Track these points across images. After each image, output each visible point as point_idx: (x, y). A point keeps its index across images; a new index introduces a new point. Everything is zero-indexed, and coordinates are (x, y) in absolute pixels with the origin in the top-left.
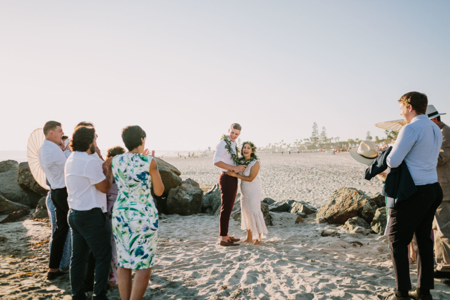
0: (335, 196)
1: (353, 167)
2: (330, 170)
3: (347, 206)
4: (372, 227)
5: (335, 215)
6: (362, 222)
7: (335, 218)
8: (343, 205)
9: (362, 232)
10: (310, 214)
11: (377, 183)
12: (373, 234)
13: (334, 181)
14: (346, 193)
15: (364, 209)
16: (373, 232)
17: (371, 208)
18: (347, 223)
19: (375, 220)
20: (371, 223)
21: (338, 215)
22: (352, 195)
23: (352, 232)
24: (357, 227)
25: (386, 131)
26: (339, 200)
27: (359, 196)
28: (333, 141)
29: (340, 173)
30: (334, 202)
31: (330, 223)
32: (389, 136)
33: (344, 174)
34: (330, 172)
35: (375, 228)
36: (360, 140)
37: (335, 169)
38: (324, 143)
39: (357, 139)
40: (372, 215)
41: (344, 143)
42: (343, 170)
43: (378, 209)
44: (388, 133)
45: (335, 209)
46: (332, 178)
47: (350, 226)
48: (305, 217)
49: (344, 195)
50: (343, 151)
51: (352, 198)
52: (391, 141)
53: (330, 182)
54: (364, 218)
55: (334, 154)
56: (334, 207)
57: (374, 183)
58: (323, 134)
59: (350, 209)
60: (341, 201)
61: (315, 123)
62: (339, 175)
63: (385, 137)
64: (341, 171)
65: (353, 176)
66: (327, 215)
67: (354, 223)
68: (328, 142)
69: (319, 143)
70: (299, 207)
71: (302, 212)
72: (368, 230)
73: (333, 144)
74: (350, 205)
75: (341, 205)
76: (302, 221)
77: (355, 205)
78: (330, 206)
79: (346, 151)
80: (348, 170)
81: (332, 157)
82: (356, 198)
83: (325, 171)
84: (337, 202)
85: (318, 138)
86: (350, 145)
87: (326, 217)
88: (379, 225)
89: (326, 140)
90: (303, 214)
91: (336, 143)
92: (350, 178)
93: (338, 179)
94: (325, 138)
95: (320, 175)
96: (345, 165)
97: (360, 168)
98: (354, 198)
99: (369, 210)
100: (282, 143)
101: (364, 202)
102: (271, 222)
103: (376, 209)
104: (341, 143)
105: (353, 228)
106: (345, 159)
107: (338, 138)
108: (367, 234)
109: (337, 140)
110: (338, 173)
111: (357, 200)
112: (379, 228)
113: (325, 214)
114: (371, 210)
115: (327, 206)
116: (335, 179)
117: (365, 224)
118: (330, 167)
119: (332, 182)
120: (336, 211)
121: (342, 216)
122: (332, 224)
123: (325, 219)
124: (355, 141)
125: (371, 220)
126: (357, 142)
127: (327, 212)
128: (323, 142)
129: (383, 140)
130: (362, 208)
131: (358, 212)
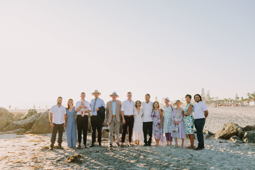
0: (225, 126)
1: (229, 115)
2: (216, 116)
3: (231, 131)
4: (244, 140)
5: (225, 135)
6: (238, 138)
7: (225, 136)
8: (229, 130)
9: (238, 142)
10: (211, 135)
11: (244, 124)
12: (244, 143)
13: (219, 122)
14: (230, 125)
15: (239, 132)
16: (244, 142)
17: (243, 132)
18: (231, 138)
19: (245, 137)
20: (243, 138)
21: (226, 135)
22: (233, 126)
23: (234, 142)
24: (236, 140)
25: (248, 94)
26: (227, 128)
27: (236, 126)
28: (214, 100)
29: (221, 118)
30: (224, 129)
31: (222, 139)
32: (250, 97)
33: (224, 119)
34: (216, 118)
35: (245, 140)
36: (231, 99)
37: (218, 116)
38: (209, 100)
39: (230, 99)
40: (243, 135)
41: (221, 101)
42: (223, 116)
43: (246, 132)
44: (249, 95)
45: (225, 132)
46: (217, 120)
47: (233, 140)
48: (209, 136)
49: (229, 126)
50: (221, 105)
51: (233, 127)
52: (251, 100)
53: (216, 122)
54: (239, 136)
55: (216, 107)
56: (224, 131)
57: (242, 123)
58: (208, 95)
59: (232, 132)
60: (228, 128)
61: (203, 88)
62: (221, 119)
63: (248, 97)
64: (222, 117)
65: (230, 119)
66: (221, 135)
67: (234, 138)
68: (211, 100)
69: (205, 100)
70: (206, 132)
71: (208, 134)
72: (241, 141)
73: (214, 101)
74: (232, 131)
75: (228, 130)
76: (209, 138)
77: (235, 131)
78: (222, 131)
79: (223, 105)
80: (226, 116)
81: (215, 109)
82: (235, 127)
83: (212, 117)
84: (226, 129)
85: (205, 98)
86: (225, 102)
87: (221, 136)
88: (247, 139)
89: (210, 98)
90: (208, 135)
91: (216, 100)
92: (228, 121)
93: (221, 121)
94: (209, 97)
95: (210, 119)
96: (224, 114)
97: (233, 115)
98: (234, 127)
99: (242, 133)
100: (182, 100)
101: (239, 129)
102: (194, 137)
103: (245, 132)
104: (219, 101)
105: (234, 140)
106: (223, 110)
107: (217, 98)
108: (241, 143)
109: (217, 99)
110: (220, 118)
111: (236, 128)
112: (247, 140)
113: (220, 134)
114: (243, 133)
115: (221, 131)
116: (219, 121)
117: (240, 139)
118: (215, 114)
119: (217, 122)
120: (225, 133)
121: (228, 135)
122: (223, 139)
123: (220, 137)
124: (228, 99)
125: (243, 137)
126: (230, 100)
127: (221, 134)
128: (207, 100)
129: (246, 100)
130: (238, 132)
131: (236, 134)
